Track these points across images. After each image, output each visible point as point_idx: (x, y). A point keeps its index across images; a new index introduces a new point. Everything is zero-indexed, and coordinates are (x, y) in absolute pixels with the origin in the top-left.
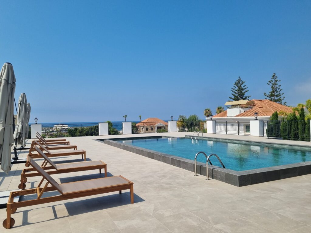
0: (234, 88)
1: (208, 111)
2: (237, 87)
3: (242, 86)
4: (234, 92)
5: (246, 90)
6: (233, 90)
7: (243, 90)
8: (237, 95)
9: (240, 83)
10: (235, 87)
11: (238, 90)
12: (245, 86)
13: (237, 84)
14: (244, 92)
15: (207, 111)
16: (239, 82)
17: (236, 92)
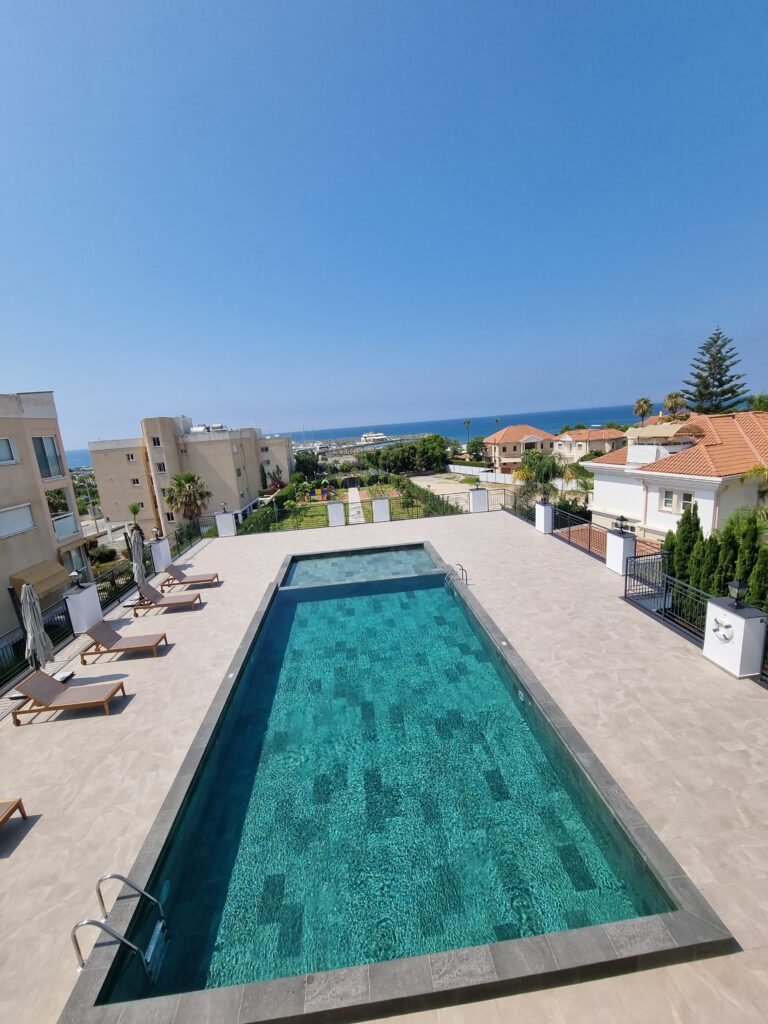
0: (700, 356)
1: (645, 402)
2: (708, 356)
3: (724, 351)
4: (698, 368)
5: (732, 360)
6: (697, 363)
7: (725, 360)
8: (705, 374)
9: (719, 342)
10: (702, 354)
11: (709, 363)
12: (731, 350)
13: (707, 348)
14: (727, 367)
15: (642, 403)
16: (716, 342)
17: (704, 366)
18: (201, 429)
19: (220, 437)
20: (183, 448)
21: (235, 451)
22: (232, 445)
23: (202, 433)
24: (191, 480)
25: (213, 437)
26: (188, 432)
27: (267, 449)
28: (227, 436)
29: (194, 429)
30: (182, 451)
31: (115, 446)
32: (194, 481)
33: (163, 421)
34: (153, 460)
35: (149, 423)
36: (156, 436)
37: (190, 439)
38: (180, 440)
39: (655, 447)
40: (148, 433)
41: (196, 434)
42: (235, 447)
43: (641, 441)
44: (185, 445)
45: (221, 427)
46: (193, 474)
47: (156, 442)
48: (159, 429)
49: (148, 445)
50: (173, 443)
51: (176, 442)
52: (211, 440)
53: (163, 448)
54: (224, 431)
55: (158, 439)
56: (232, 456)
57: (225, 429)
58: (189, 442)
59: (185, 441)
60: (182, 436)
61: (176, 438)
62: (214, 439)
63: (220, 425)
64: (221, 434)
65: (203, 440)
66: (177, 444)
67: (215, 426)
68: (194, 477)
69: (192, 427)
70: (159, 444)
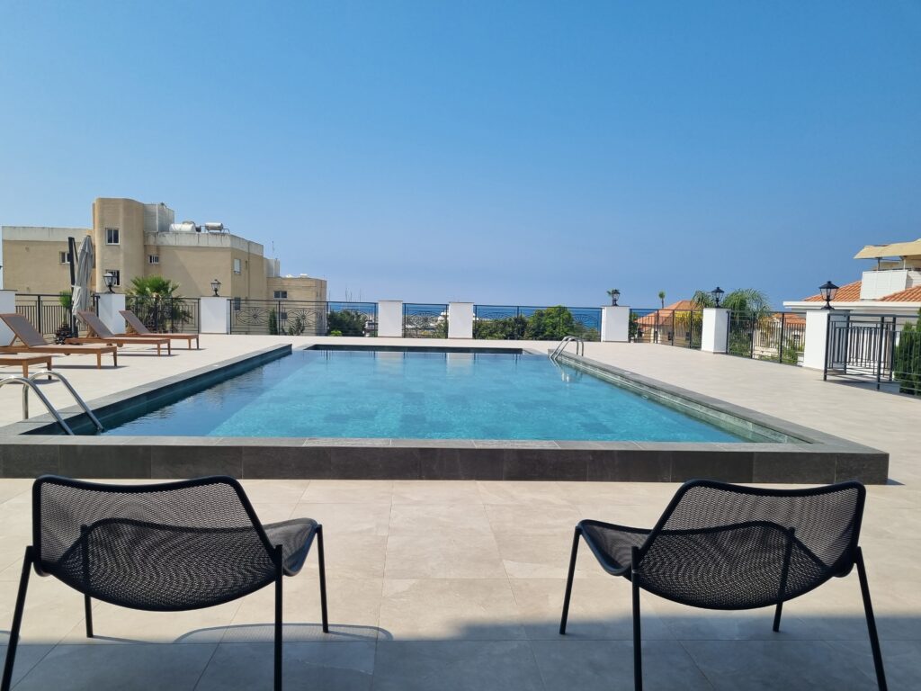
18: (188, 227)
19: (214, 242)
20: (153, 253)
21: (237, 269)
22: (233, 258)
23: (187, 233)
24: (161, 287)
25: (206, 240)
26: (165, 228)
27: (284, 294)
28: (227, 243)
29: (176, 226)
30: (152, 256)
31: (44, 237)
32: (166, 290)
33: (129, 204)
34: (103, 263)
35: (105, 204)
36: (114, 227)
37: (168, 240)
38: (151, 241)
39: (904, 273)
40: (102, 221)
41: (176, 233)
42: (237, 263)
43: (882, 264)
44: (158, 248)
45: (220, 228)
46: (165, 279)
47: (113, 237)
48: (121, 220)
49: (98, 241)
50: (140, 243)
51: (144, 242)
52: (201, 245)
53: (122, 247)
54: (224, 234)
55: (116, 232)
56: (230, 275)
57: (226, 231)
58: (165, 243)
59: (158, 243)
60: (155, 235)
61: (145, 236)
62: (206, 245)
63: (219, 224)
64: (219, 237)
65: (188, 244)
66: (145, 246)
67: (210, 224)
68: (167, 284)
69: (174, 223)
70: (116, 241)
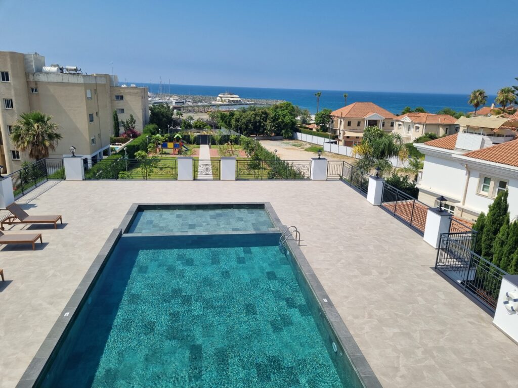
1: (480, 94)
15: (478, 94)
18: (54, 69)
19: (73, 79)
20: (33, 86)
21: (89, 96)
22: (86, 89)
23: (54, 73)
24: (40, 120)
25: (66, 79)
26: (40, 70)
27: (122, 98)
28: (81, 80)
29: (47, 69)
30: (33, 89)
32: (43, 121)
33: (14, 55)
36: (5, 70)
37: (42, 78)
38: (31, 78)
39: (481, 137)
41: (48, 73)
42: (89, 92)
43: (470, 130)
44: (36, 83)
45: (76, 70)
46: (42, 114)
47: (5, 77)
48: (9, 65)
50: (23, 80)
51: (26, 79)
52: (64, 81)
53: (12, 84)
54: (79, 74)
55: (7, 74)
56: (85, 101)
57: (80, 72)
58: (40, 80)
59: (36, 80)
60: (33, 74)
61: (27, 75)
62: (67, 82)
63: (75, 67)
64: (75, 76)
65: (55, 80)
66: (27, 82)
67: (69, 67)
68: (44, 117)
69: (45, 66)
70: (8, 80)
